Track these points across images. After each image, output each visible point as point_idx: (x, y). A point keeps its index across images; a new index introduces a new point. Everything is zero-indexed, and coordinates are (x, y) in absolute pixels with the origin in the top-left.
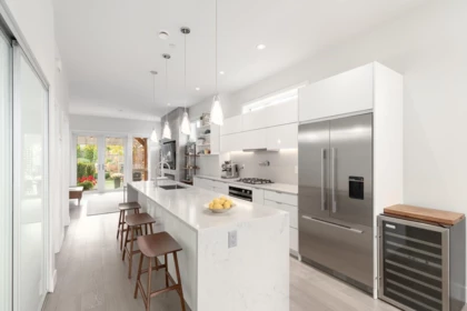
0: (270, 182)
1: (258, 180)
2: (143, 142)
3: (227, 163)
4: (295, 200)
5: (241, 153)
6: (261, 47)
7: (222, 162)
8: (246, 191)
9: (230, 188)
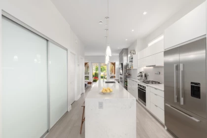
0: (159, 83)
1: (154, 82)
2: (114, 64)
3: (141, 73)
4: (162, 94)
5: (145, 68)
6: (145, 13)
7: (138, 72)
8: (143, 87)
9: (138, 85)
